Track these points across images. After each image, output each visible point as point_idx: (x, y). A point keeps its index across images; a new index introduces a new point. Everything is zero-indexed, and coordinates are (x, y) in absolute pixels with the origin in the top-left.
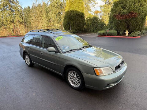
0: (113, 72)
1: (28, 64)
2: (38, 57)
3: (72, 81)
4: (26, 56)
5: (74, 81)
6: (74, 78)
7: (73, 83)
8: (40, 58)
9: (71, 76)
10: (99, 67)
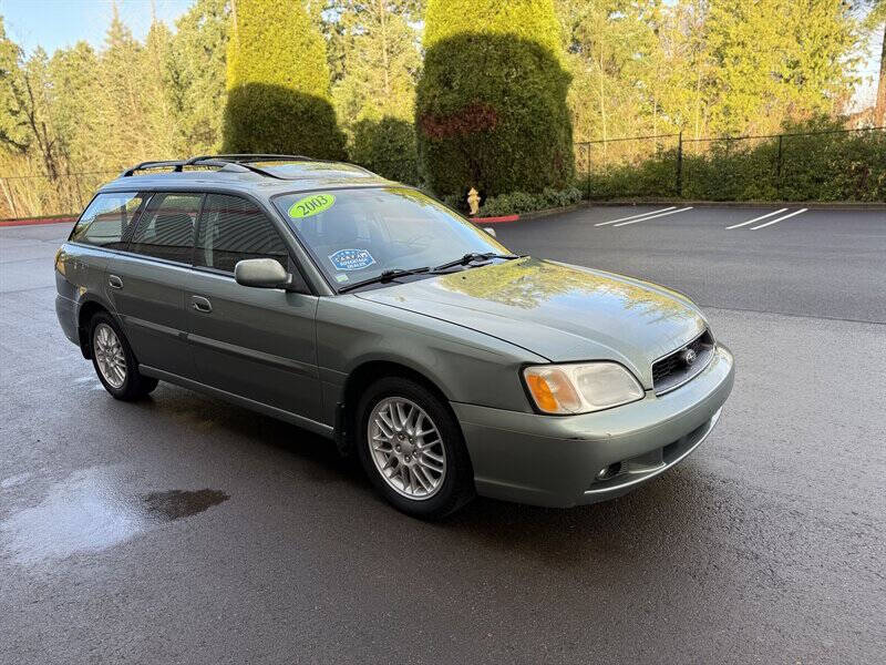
0: (641, 394)
2: (176, 332)
3: (393, 463)
4: (104, 333)
5: (403, 462)
6: (406, 443)
8: (191, 337)
9: (390, 431)
10: (552, 363)
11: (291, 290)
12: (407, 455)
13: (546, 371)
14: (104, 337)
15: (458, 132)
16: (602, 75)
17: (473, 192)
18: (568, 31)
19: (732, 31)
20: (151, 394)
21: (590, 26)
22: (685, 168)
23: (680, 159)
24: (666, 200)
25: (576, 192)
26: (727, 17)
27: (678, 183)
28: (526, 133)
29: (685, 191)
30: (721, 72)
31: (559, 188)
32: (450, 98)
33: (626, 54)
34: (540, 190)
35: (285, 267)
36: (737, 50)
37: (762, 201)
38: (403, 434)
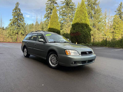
0: (79, 55)
1: (25, 55)
2: (32, 48)
3: (52, 62)
4: (25, 49)
5: (53, 62)
6: (54, 60)
7: (52, 64)
8: (34, 48)
9: (52, 58)
10: (68, 49)
11: (44, 43)
12: (54, 61)
13: (68, 50)
14: (25, 50)
15: (75, 35)
16: (97, 30)
17: (76, 43)
18: (92, 25)
19: (116, 26)
20: (29, 57)
21: (95, 24)
22: (107, 42)
23: (106, 41)
24: (104, 46)
25: (91, 44)
26: (116, 24)
27: (106, 44)
28: (84, 36)
29: (107, 45)
30: (115, 31)
31: (89, 43)
32: (74, 31)
33: (100, 28)
34: (86, 43)
35: (44, 40)
36: (117, 28)
37: (119, 47)
38: (53, 59)
